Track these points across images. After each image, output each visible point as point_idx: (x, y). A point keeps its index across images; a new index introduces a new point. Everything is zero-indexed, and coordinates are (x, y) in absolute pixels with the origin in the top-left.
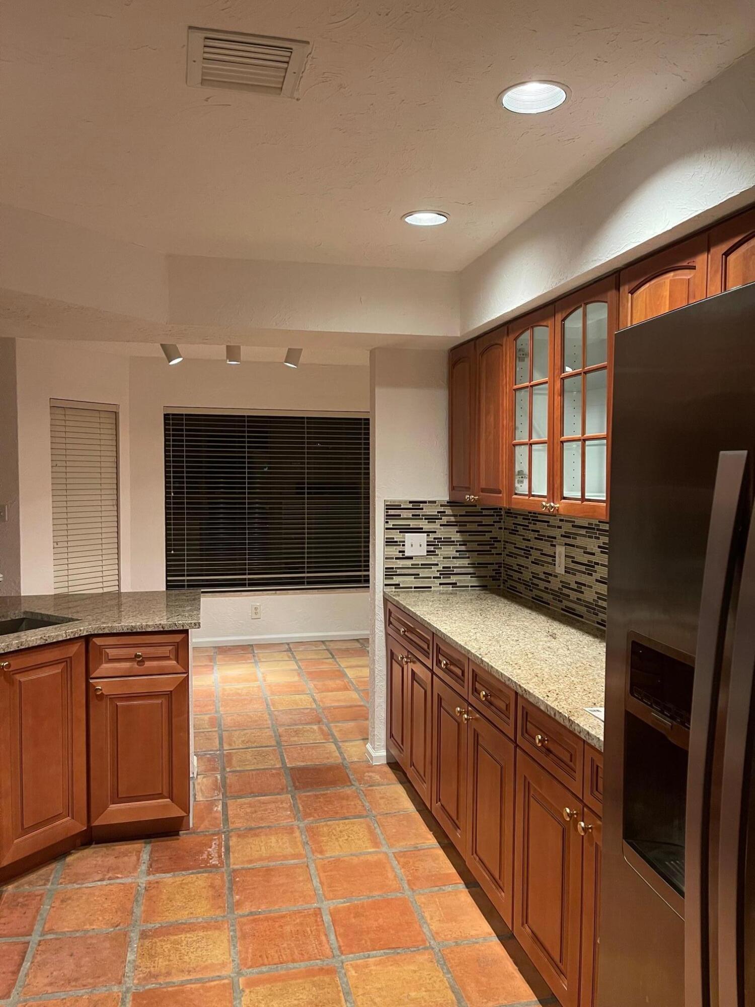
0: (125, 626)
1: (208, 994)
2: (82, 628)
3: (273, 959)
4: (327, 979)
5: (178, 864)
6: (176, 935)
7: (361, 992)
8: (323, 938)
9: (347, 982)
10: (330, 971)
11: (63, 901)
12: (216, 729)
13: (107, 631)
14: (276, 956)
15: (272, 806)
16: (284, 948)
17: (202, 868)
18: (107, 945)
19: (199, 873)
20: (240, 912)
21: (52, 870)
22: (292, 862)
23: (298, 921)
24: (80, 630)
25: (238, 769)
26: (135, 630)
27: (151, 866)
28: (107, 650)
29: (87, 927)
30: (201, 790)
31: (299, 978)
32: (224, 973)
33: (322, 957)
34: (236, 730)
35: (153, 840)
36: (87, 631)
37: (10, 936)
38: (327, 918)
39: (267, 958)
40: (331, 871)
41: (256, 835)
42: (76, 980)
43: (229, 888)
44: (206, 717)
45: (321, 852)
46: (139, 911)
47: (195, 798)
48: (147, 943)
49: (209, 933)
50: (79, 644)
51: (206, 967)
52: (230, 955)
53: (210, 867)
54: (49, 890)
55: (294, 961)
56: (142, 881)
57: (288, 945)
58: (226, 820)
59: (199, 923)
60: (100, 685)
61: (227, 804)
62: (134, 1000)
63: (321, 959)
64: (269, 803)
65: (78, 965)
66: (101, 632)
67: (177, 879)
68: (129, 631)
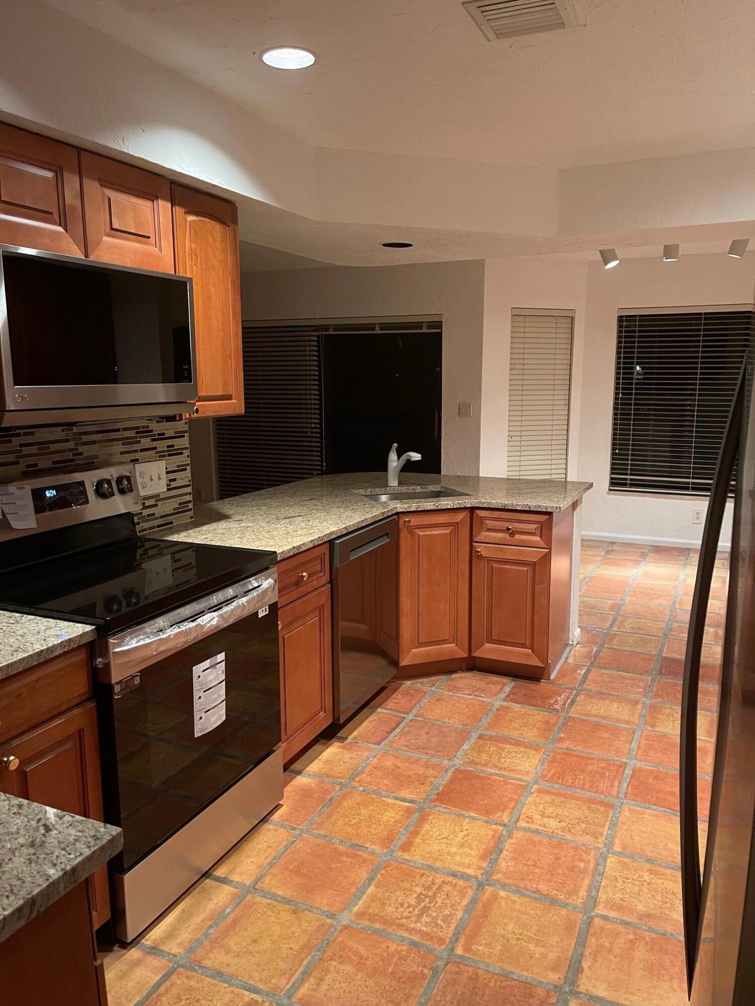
0: (500, 503)
1: (506, 787)
2: (466, 501)
3: (566, 782)
4: (602, 809)
5: (529, 700)
6: (503, 744)
7: (625, 827)
8: (616, 783)
9: (618, 817)
10: (609, 806)
11: (438, 700)
12: (614, 613)
13: (485, 506)
14: (571, 781)
15: (629, 682)
16: (579, 779)
17: (546, 708)
18: (454, 735)
19: (541, 710)
20: (559, 745)
21: (440, 679)
22: (623, 725)
23: (602, 765)
24: (465, 503)
25: (616, 647)
26: (507, 508)
27: (508, 696)
28: (487, 522)
29: (446, 720)
30: (575, 655)
31: (580, 801)
32: (525, 778)
33: (607, 795)
34: (631, 617)
35: (518, 680)
36: (471, 504)
37: (395, 711)
38: (628, 772)
39: (563, 780)
40: (653, 741)
41: (604, 699)
42: (423, 748)
43: (559, 727)
44: (610, 602)
45: (653, 726)
46: (485, 721)
47: (566, 660)
48: (481, 742)
49: (528, 750)
50: (465, 513)
51: (514, 770)
52: (536, 769)
53: (553, 709)
54: (432, 691)
55: (582, 789)
56: (497, 703)
57: (584, 777)
58: (583, 681)
59: (524, 742)
60: (481, 549)
61: (590, 670)
62: (454, 772)
63: (605, 795)
64: (627, 679)
65: (429, 741)
66: (481, 506)
67: (523, 710)
68: (503, 507)
